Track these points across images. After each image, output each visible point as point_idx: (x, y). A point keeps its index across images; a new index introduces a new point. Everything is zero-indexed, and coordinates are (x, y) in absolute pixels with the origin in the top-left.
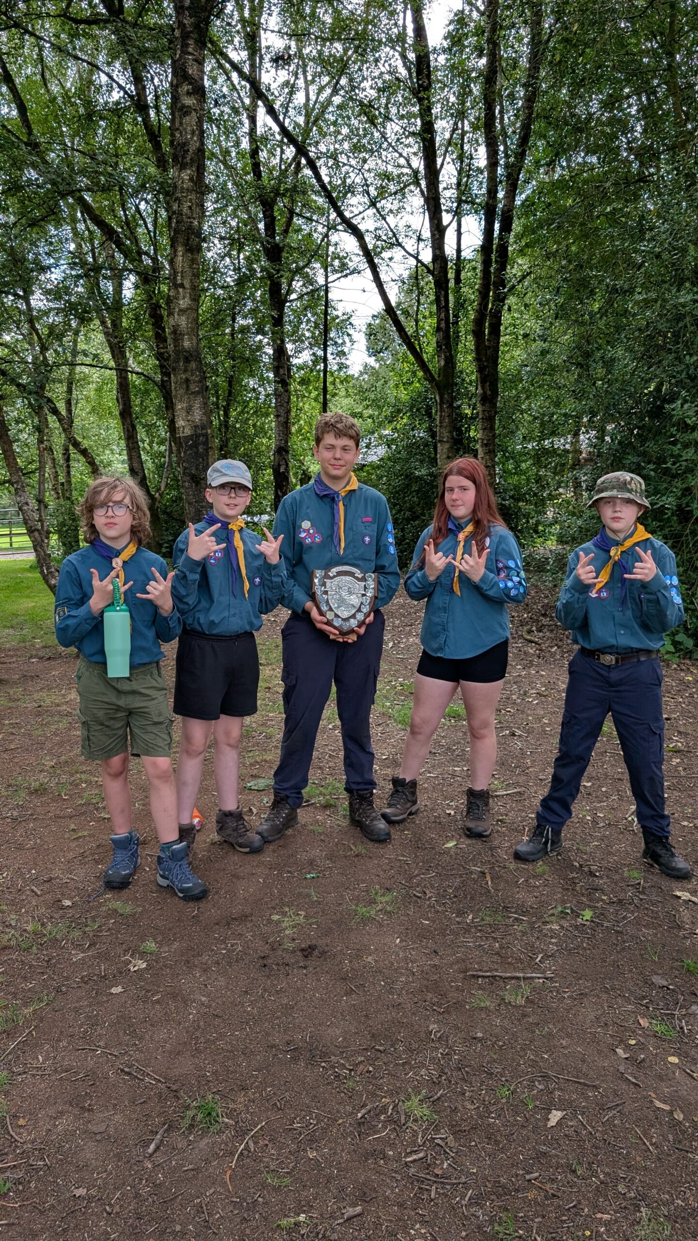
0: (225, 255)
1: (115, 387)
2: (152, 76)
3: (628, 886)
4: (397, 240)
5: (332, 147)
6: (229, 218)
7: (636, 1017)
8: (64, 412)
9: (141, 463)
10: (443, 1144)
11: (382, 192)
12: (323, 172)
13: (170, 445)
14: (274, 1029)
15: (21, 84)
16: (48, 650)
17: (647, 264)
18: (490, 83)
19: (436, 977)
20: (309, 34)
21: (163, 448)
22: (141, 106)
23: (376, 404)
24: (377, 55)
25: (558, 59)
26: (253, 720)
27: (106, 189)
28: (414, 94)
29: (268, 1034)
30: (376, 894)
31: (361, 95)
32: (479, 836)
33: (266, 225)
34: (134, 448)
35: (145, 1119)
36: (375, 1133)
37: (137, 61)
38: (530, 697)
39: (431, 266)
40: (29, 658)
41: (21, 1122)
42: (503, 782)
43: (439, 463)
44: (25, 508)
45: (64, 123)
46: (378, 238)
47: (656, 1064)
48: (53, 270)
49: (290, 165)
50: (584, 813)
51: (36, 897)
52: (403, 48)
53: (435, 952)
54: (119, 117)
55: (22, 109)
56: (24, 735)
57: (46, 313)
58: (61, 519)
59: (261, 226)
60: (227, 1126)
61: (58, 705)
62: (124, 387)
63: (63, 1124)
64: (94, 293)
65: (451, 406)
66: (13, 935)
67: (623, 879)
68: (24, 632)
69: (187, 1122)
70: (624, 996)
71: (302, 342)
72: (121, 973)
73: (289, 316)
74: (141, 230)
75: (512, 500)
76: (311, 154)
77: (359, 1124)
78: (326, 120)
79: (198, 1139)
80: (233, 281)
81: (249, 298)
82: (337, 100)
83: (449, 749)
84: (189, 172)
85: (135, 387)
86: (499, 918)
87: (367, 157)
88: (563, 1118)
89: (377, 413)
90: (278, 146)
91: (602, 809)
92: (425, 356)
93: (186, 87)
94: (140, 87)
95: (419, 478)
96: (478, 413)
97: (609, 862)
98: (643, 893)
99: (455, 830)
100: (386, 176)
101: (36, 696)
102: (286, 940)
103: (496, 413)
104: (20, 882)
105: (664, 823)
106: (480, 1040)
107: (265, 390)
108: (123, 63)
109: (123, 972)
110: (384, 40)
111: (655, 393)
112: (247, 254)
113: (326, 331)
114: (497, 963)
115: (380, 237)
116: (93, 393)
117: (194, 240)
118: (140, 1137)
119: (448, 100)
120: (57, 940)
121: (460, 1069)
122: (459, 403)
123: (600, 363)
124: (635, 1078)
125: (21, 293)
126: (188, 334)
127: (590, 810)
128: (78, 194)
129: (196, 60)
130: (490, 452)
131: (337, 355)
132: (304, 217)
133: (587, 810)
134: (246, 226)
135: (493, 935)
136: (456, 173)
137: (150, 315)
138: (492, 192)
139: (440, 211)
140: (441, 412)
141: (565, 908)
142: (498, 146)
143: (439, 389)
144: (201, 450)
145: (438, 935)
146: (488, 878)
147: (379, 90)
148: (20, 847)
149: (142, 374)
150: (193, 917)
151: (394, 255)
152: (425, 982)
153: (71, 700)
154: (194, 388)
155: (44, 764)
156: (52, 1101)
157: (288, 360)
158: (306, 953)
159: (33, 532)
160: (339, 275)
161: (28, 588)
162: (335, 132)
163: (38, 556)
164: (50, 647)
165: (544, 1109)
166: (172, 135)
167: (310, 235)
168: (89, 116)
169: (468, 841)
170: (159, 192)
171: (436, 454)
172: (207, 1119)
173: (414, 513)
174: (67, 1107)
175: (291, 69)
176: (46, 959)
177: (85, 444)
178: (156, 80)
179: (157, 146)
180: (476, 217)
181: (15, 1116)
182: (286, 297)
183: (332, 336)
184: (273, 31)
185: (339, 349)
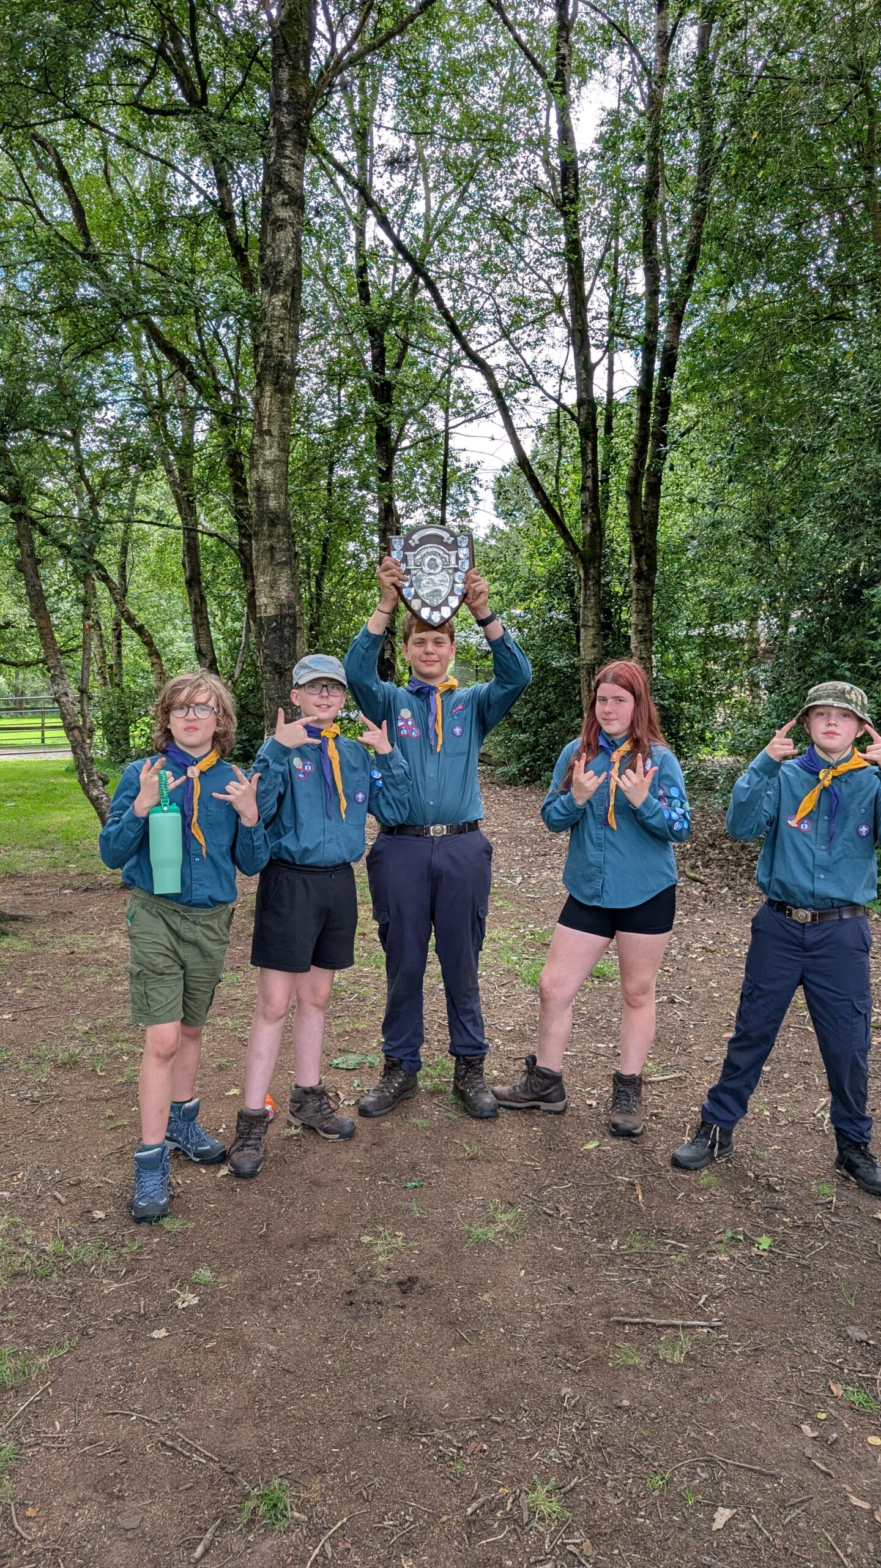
0: (322, 392)
1: (181, 549)
2: (239, 177)
3: (817, 1204)
4: (534, 378)
5: (456, 265)
6: (328, 348)
7: (827, 1382)
8: (115, 579)
9: (211, 642)
10: (576, 1551)
11: (517, 321)
12: (446, 295)
13: (248, 623)
14: (361, 1389)
15: (78, 181)
16: (85, 878)
17: (840, 419)
18: (650, 197)
19: (570, 1323)
20: (433, 133)
21: (237, 625)
22: (225, 215)
23: (506, 576)
24: (514, 160)
25: (733, 172)
26: (343, 976)
27: (178, 312)
28: (557, 206)
29: (353, 1398)
30: (496, 1209)
31: (493, 206)
32: (626, 1134)
33: (373, 356)
34: (201, 625)
35: (191, 1511)
36: (492, 1534)
37: (224, 159)
38: (693, 952)
39: (575, 411)
40: (61, 889)
41: (30, 1512)
42: (659, 1063)
43: (582, 653)
44: (64, 699)
45: (130, 231)
46: (511, 375)
47: (852, 1447)
48: (110, 406)
49: (405, 286)
50: (761, 1107)
51: (59, 1206)
52: (545, 151)
53: (570, 1289)
54: (198, 225)
55: (79, 212)
56: (52, 989)
57: (98, 457)
58: (107, 710)
59: (368, 356)
60: (297, 1522)
61: (96, 952)
62: (192, 549)
63: (85, 1516)
64: (159, 434)
65: (597, 582)
66: (28, 1257)
67: (810, 1196)
68: (56, 854)
69: (245, 1516)
70: (812, 1353)
71: (415, 499)
72: (165, 1310)
73: (399, 466)
74: (219, 359)
75: (672, 700)
76: (430, 274)
77: (469, 1523)
78: (451, 234)
79: (259, 1539)
80: (332, 423)
81: (349, 444)
82: (464, 211)
83: (591, 1019)
84: (281, 297)
85: (205, 549)
86: (652, 1246)
87: (499, 278)
88: (733, 1518)
89: (506, 588)
90: (391, 263)
91: (783, 1102)
92: (566, 520)
93: (281, 197)
94: (224, 191)
95: (558, 670)
96: (631, 591)
97: (792, 1172)
98: (836, 1214)
99: (598, 1126)
100: (522, 302)
101: (68, 939)
102: (378, 1270)
103: (653, 592)
104: (40, 1185)
105: (864, 1125)
106: (627, 1410)
107: (368, 555)
108: (204, 161)
109: (167, 1311)
110: (522, 142)
111: (850, 574)
112: (350, 390)
113: (445, 486)
114: (649, 1306)
115: (513, 374)
116: (153, 554)
117: (285, 378)
118: (183, 1536)
119: (598, 214)
120: (85, 1265)
121: (600, 1449)
122: (608, 579)
123: (783, 538)
124: (825, 1464)
125: (69, 433)
126: (274, 491)
127: (768, 1103)
128: (145, 317)
129: (294, 165)
130: (645, 640)
131: (458, 516)
132: (419, 349)
133: (764, 1103)
134: (349, 357)
135: (644, 1267)
136: (607, 300)
137: (227, 463)
138: (651, 325)
139: (588, 346)
140: (585, 590)
141: (736, 1233)
142: (659, 269)
143: (583, 562)
144: (287, 634)
145: (574, 1266)
146: (639, 1191)
147: (515, 201)
148: (41, 1139)
149: (216, 535)
150: (261, 1236)
151: (531, 396)
152: (557, 1330)
153: (112, 945)
154: (280, 557)
155: (75, 1029)
156: (71, 1484)
157: (398, 521)
158: (404, 1288)
159: (72, 729)
160: (463, 419)
161: (62, 797)
162: (460, 247)
163: (77, 759)
164: (87, 874)
165: (708, 1505)
166: (262, 249)
167: (427, 369)
168: (161, 223)
169: (615, 1142)
170: (244, 316)
171: (578, 640)
172: (272, 1512)
173: (551, 713)
174: (89, 1493)
175: (409, 174)
176: (70, 1290)
177: (141, 619)
178: (244, 183)
179: (243, 261)
180: (632, 352)
181: (23, 1505)
182: (396, 445)
183: (451, 492)
184: (387, 128)
185: (461, 509)
